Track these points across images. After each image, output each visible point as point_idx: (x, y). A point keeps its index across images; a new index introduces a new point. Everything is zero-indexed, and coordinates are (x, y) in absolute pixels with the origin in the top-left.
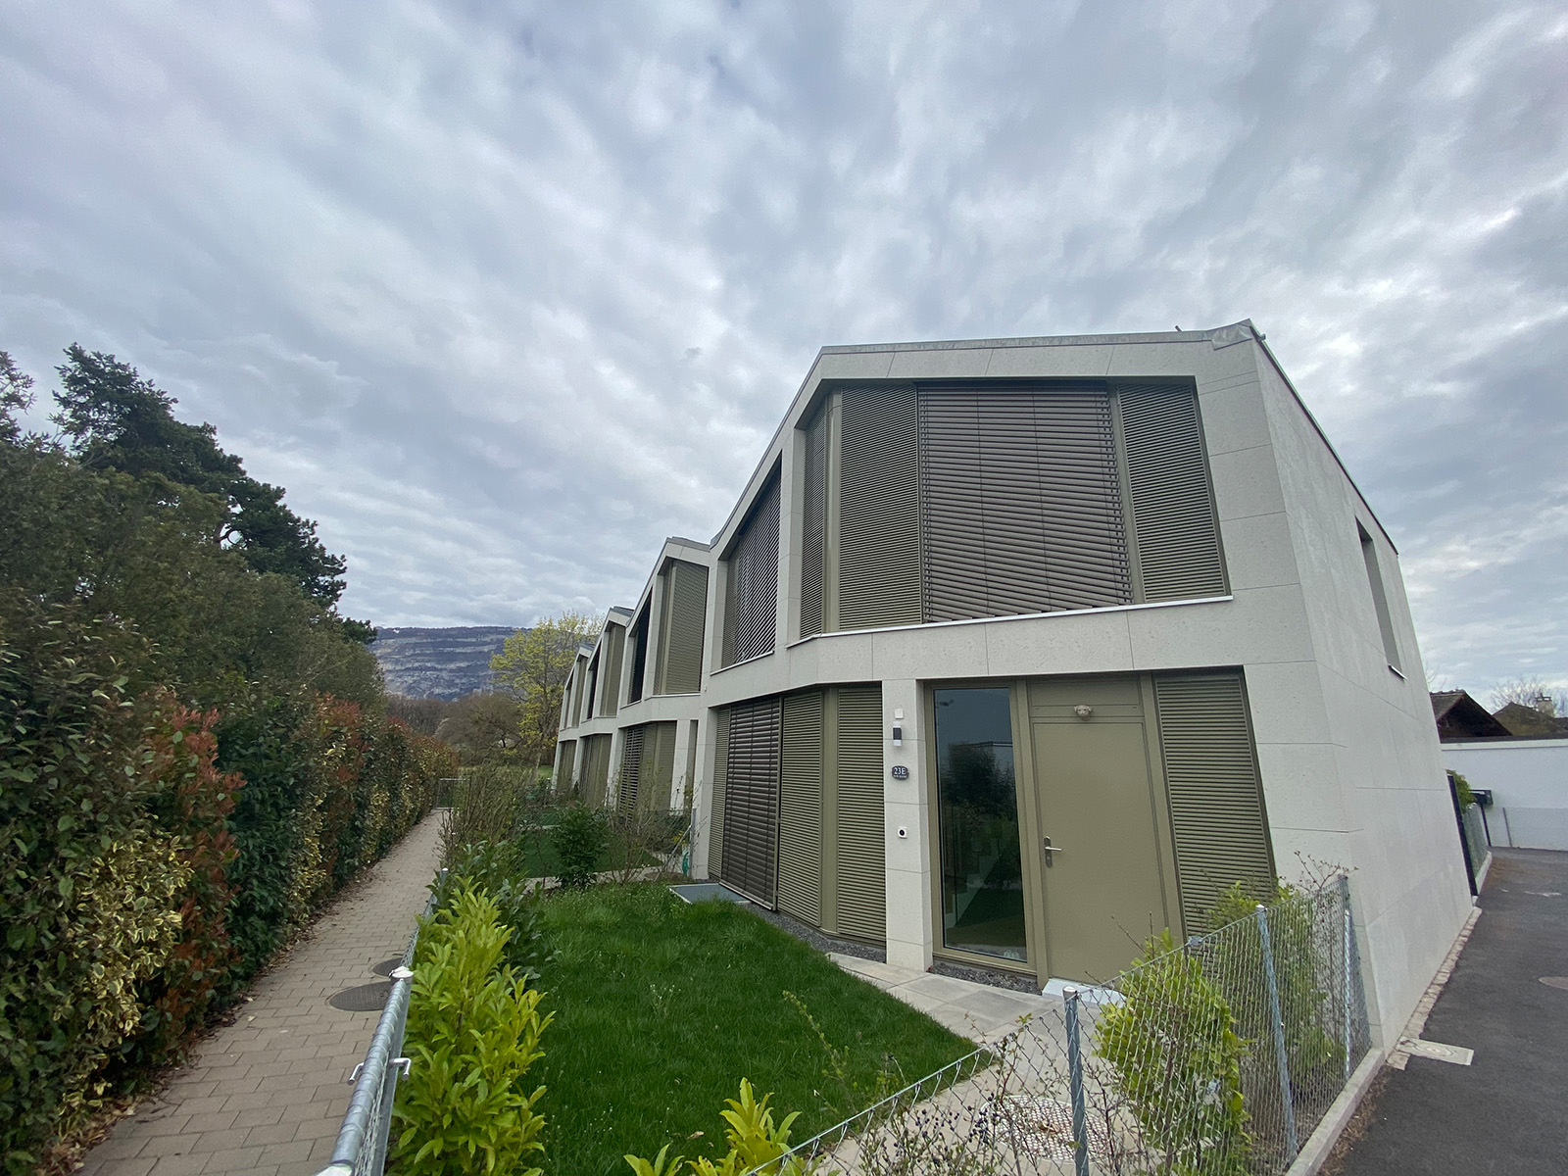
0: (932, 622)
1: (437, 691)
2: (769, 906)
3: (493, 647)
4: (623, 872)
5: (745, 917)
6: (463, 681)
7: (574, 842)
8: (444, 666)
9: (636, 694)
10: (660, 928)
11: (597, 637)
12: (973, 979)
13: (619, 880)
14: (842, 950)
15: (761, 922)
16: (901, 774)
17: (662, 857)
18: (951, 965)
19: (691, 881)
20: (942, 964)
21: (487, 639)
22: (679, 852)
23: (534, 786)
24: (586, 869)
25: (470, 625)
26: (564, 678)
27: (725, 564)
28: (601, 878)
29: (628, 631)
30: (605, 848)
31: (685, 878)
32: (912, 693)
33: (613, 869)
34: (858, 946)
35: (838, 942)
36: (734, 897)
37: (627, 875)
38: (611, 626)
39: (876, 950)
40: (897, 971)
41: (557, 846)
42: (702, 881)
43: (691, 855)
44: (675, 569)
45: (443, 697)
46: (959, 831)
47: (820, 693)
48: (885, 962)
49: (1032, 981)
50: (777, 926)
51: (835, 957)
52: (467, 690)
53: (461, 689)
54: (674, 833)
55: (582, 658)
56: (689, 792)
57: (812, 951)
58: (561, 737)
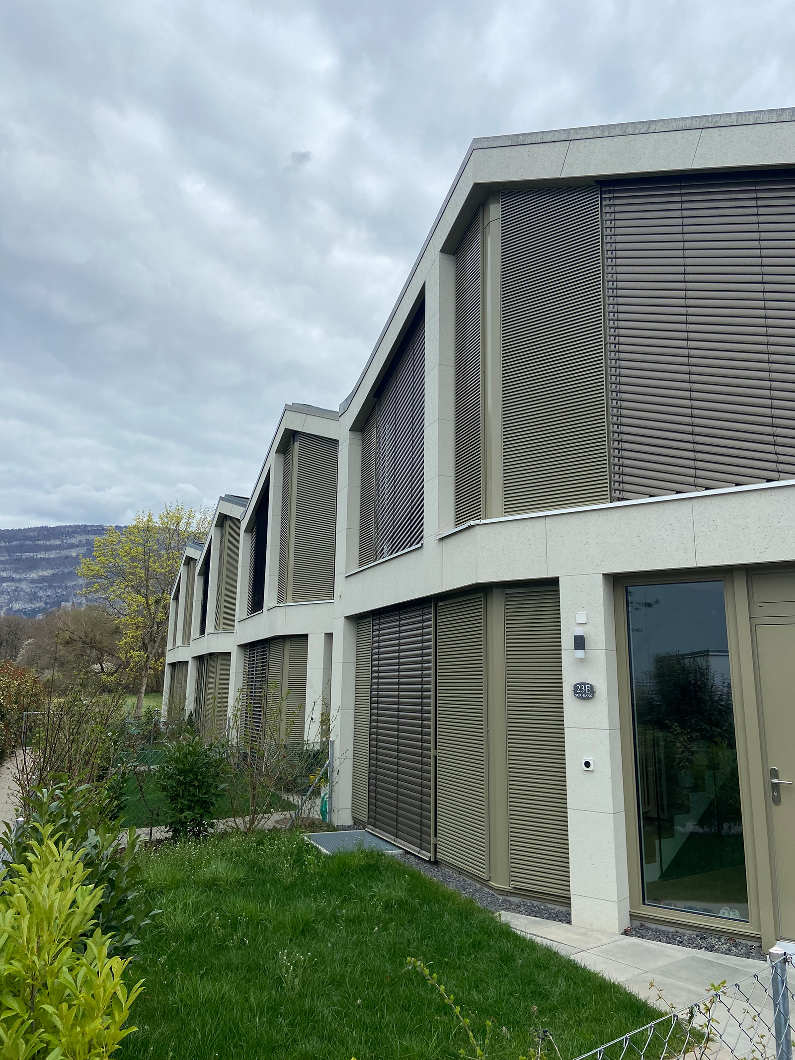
0: (623, 499)
1: (17, 606)
2: (426, 855)
3: (82, 550)
4: (247, 818)
5: (396, 869)
6: (49, 593)
7: (185, 784)
8: (23, 576)
9: (256, 604)
10: (294, 885)
11: (206, 534)
12: (681, 943)
13: (242, 828)
14: (517, 909)
15: (414, 876)
16: (585, 692)
17: (295, 799)
18: (653, 926)
19: (331, 827)
20: (642, 925)
21: (74, 541)
22: (317, 793)
23: (139, 718)
24: (202, 816)
25: (52, 524)
26: (171, 584)
27: (358, 436)
28: (221, 825)
29: (244, 525)
30: (224, 790)
31: (324, 825)
32: (598, 591)
33: (235, 814)
34: (535, 903)
35: (512, 899)
36: (383, 846)
37: (252, 822)
38: (223, 520)
39: (558, 908)
40: (585, 934)
41: (164, 788)
42: (344, 828)
43: (330, 797)
44: (297, 444)
45: (25, 613)
46: (663, 761)
47: (481, 595)
48: (569, 923)
49: (755, 944)
50: (436, 880)
51: (506, 917)
52: (53, 604)
53: (46, 603)
54: (310, 770)
55: (189, 561)
56: (325, 721)
57: (479, 910)
58: (170, 658)
